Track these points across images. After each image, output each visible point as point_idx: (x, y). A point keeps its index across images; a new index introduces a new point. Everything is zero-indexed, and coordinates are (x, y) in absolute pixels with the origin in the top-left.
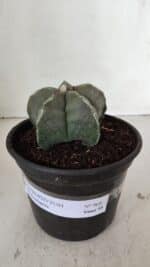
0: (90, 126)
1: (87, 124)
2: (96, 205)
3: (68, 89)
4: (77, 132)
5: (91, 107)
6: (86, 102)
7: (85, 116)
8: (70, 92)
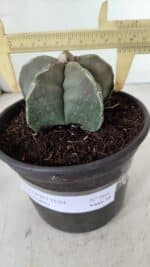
0: (92, 107)
1: (88, 104)
2: (102, 196)
3: (68, 60)
4: (75, 114)
5: (95, 84)
6: (90, 77)
7: (86, 95)
8: (71, 63)
